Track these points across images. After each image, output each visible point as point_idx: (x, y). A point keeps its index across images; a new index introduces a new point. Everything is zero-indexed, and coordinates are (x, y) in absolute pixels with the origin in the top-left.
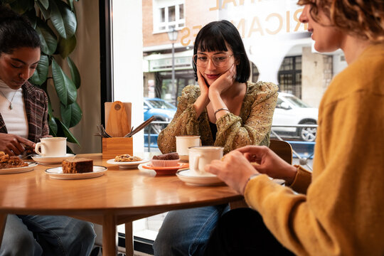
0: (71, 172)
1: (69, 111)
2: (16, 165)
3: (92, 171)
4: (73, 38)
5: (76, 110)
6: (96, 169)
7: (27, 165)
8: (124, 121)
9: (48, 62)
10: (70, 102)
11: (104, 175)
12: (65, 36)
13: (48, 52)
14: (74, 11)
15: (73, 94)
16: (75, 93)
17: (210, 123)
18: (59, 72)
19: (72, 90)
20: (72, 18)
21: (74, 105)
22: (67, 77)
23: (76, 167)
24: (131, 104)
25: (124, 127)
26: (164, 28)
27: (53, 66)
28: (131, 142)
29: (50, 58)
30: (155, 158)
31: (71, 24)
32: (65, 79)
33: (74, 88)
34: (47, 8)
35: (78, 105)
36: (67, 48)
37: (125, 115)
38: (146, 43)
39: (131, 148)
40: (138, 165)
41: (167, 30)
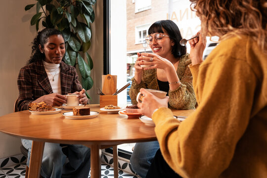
0: (77, 115)
1: (86, 82)
2: (49, 110)
3: (89, 114)
4: (89, 43)
5: (90, 81)
6: (92, 113)
7: (55, 110)
8: (112, 86)
9: (75, 55)
10: (87, 76)
11: (97, 117)
12: (85, 41)
13: (76, 50)
14: (90, 28)
15: (89, 72)
16: (90, 72)
17: (158, 80)
18: (81, 60)
19: (88, 70)
20: (89, 32)
21: (89, 78)
22: (85, 63)
23: (80, 112)
24: (116, 76)
25: (113, 90)
26: (141, 41)
27: (78, 57)
28: (116, 98)
29: (77, 53)
30: (127, 107)
31: (88, 35)
32: (84, 64)
33: (89, 69)
34: (75, 26)
35: (91, 78)
36: (86, 47)
37: (113, 83)
38: (128, 49)
39: (116, 102)
40: (118, 111)
41: (142, 42)
